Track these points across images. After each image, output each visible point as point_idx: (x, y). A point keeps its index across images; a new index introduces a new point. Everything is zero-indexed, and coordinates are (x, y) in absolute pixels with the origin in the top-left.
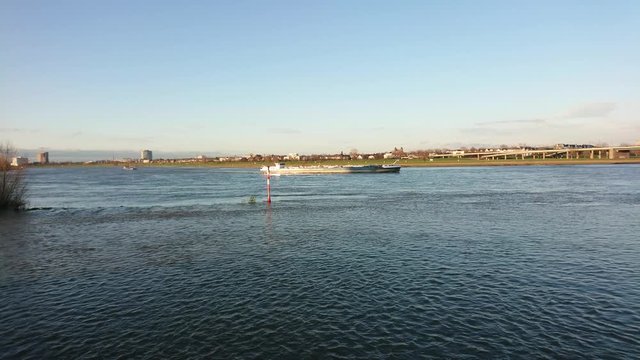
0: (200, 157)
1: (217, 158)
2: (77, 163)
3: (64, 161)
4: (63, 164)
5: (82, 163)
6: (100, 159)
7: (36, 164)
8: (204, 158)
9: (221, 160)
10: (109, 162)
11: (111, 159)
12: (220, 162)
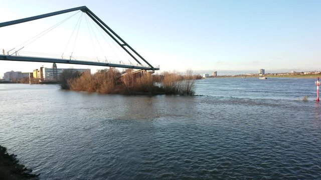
0: (292, 72)
1: (303, 73)
2: (229, 76)
3: (223, 75)
4: (222, 76)
5: (230, 76)
6: (239, 74)
7: (212, 76)
8: (295, 73)
9: (305, 73)
10: (243, 75)
11: (244, 74)
12: (305, 75)
